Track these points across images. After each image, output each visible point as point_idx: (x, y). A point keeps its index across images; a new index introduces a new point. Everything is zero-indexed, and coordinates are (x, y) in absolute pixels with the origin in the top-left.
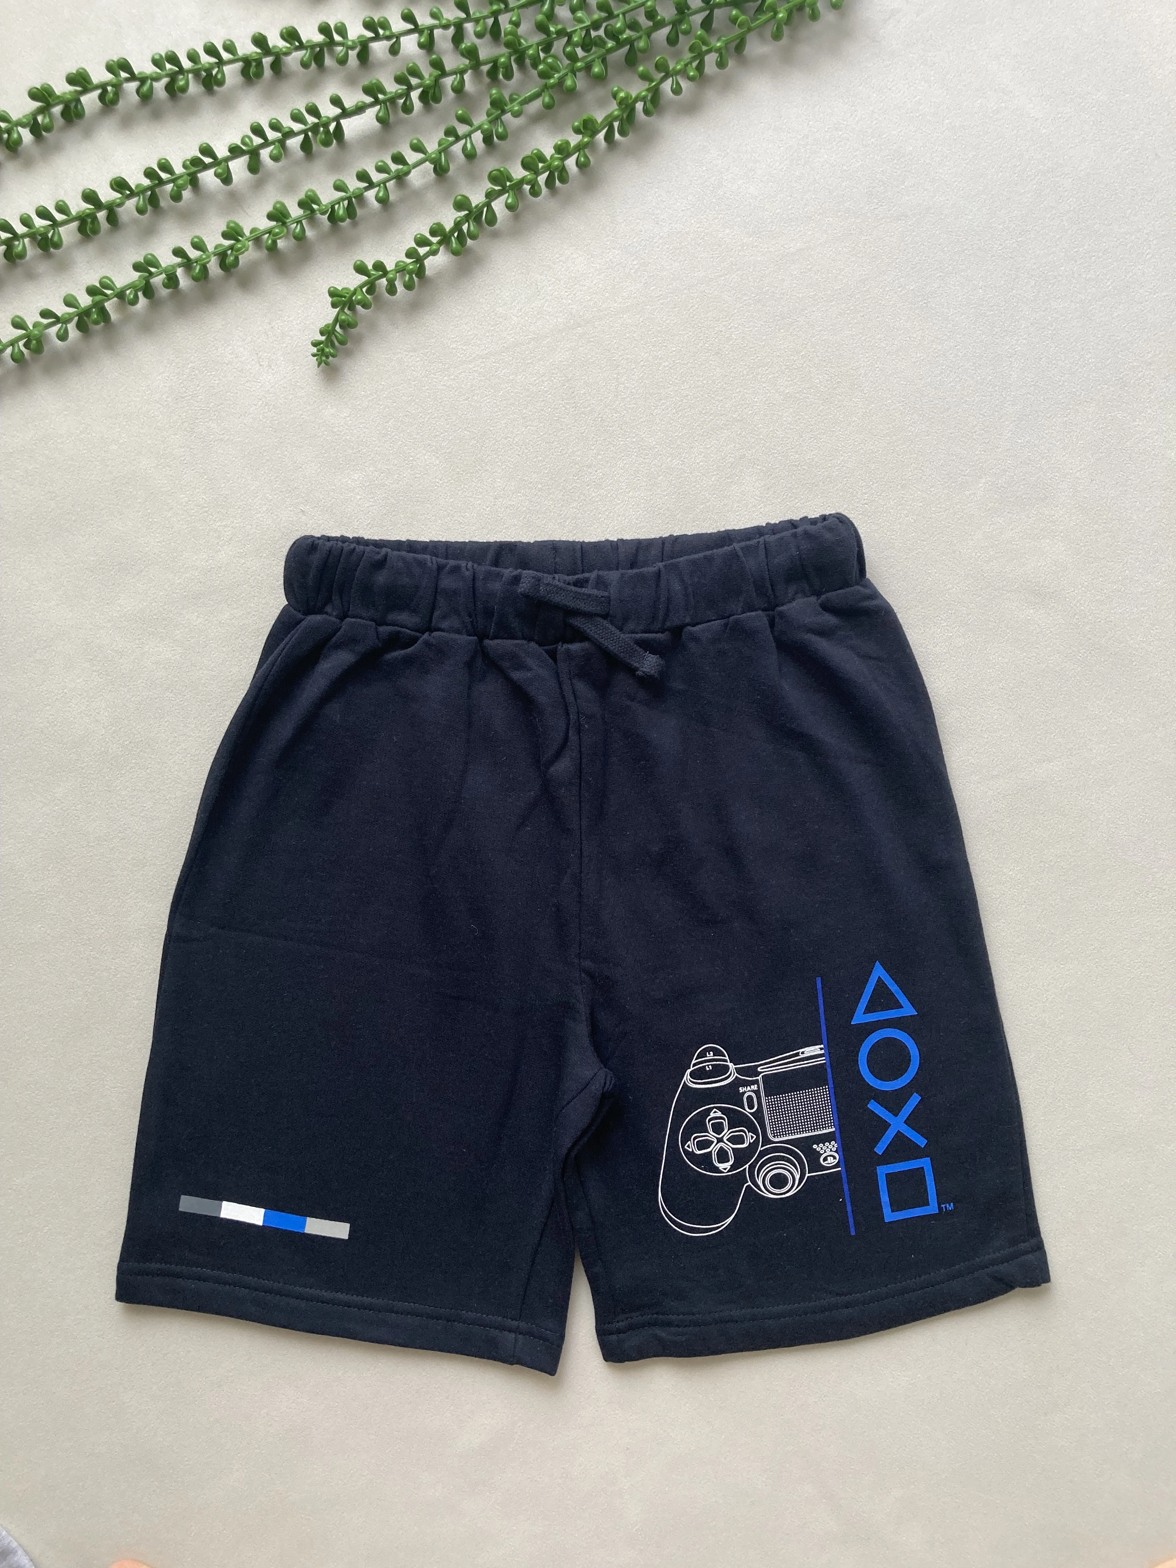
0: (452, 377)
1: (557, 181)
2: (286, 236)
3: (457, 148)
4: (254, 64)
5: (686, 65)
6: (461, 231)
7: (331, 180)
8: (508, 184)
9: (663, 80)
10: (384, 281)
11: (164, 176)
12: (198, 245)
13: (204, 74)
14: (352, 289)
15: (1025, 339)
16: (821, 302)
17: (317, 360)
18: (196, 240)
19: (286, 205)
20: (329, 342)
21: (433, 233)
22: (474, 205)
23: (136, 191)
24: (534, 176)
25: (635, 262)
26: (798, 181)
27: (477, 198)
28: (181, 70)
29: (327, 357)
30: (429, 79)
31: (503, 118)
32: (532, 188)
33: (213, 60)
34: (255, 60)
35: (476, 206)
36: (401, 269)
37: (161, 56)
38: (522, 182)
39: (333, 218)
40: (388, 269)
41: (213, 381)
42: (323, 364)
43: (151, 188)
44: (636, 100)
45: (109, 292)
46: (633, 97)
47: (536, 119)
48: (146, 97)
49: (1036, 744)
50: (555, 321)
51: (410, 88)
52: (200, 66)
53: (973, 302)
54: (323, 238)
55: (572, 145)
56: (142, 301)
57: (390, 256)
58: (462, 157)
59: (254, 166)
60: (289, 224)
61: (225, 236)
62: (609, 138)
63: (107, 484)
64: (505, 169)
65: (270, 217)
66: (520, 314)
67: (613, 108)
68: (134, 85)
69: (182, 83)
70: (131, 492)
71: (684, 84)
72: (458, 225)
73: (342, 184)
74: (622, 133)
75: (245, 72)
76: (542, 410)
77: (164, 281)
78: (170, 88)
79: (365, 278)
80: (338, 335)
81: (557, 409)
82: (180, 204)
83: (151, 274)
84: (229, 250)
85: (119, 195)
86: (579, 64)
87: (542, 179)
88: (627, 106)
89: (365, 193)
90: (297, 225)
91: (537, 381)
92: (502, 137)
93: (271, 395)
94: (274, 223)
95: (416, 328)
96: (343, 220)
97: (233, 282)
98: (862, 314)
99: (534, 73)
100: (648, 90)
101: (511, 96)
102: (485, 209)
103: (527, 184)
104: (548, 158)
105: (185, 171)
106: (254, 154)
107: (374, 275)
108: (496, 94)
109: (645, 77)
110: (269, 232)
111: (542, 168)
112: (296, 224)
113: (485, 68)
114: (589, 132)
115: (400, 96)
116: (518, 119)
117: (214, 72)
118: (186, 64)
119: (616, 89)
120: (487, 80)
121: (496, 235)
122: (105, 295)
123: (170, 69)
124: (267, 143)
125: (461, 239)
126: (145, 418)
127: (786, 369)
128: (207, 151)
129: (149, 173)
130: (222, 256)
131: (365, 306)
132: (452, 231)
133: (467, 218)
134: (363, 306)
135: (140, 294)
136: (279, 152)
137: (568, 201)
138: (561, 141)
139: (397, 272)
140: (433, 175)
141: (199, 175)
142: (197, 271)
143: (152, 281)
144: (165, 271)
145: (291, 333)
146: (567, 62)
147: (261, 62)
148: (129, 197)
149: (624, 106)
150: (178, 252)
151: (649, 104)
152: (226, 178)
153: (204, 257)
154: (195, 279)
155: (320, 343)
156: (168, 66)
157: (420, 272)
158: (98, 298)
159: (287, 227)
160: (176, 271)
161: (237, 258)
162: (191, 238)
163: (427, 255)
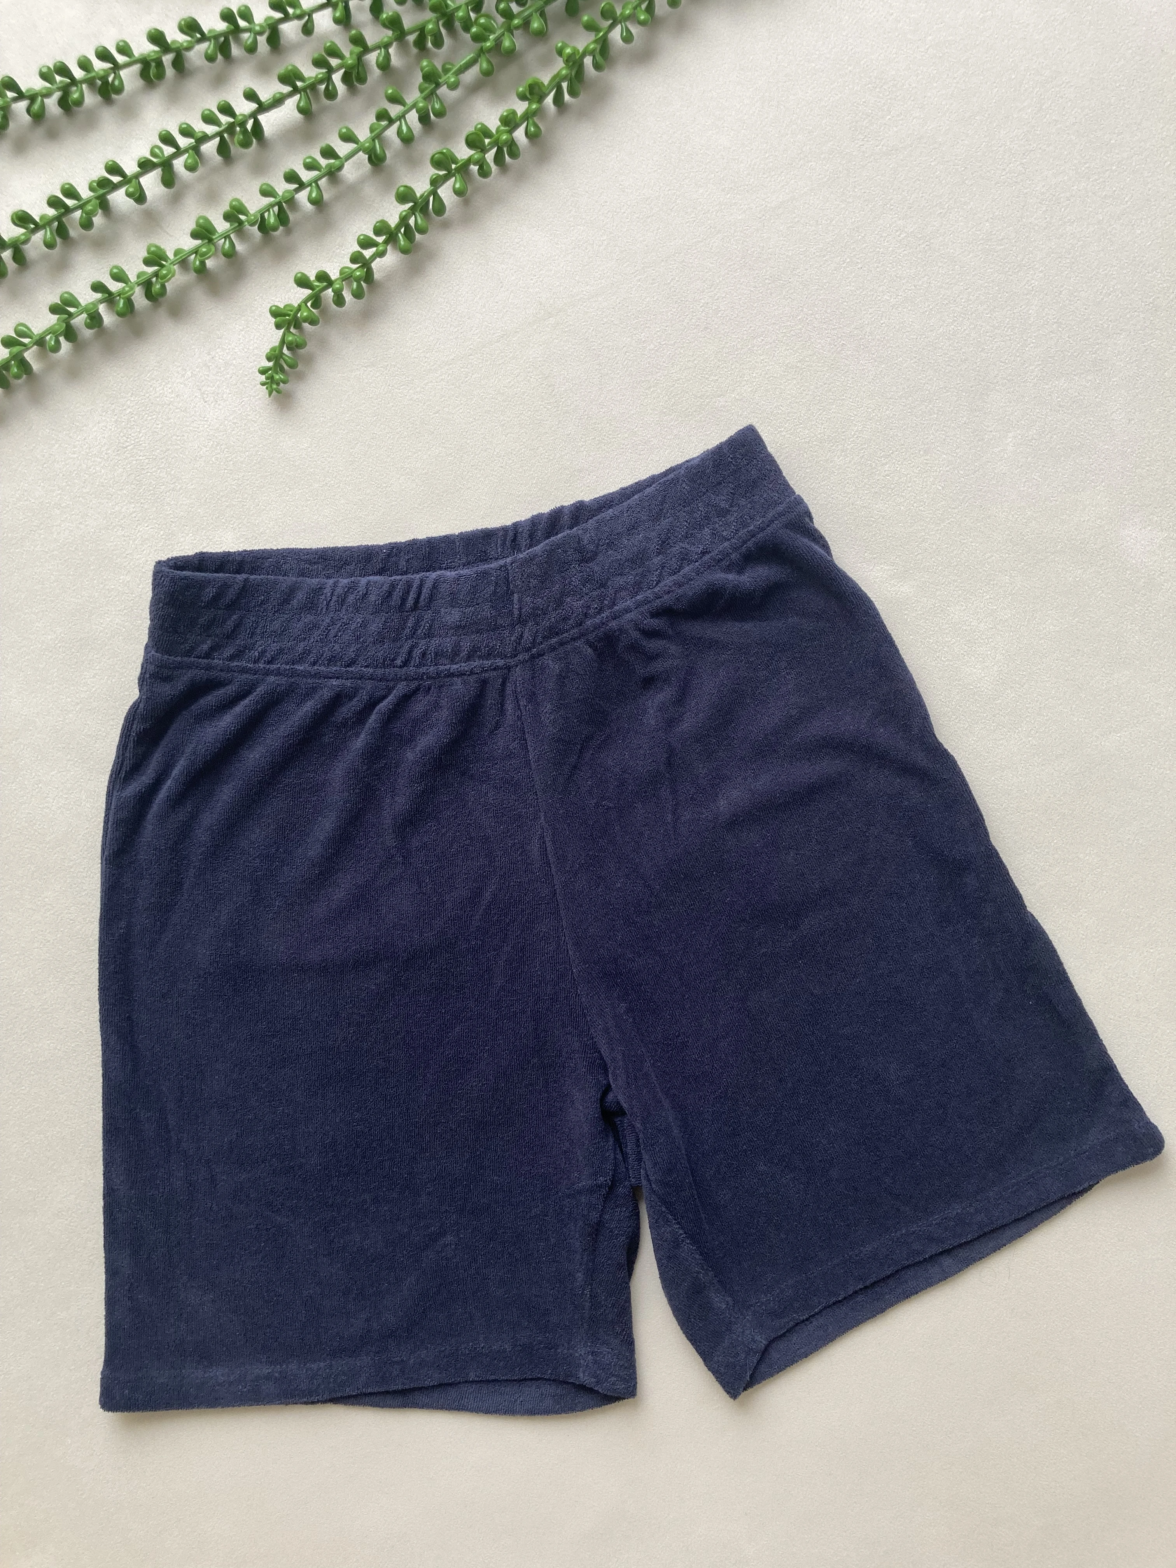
0: (418, 389)
1: (506, 156)
2: (215, 254)
3: (391, 133)
4: (153, 64)
5: (635, 8)
6: (408, 227)
7: (256, 185)
8: (453, 166)
9: (612, 27)
10: (330, 292)
11: (70, 202)
12: (120, 276)
13: (99, 82)
14: (296, 305)
15: (1041, 272)
16: (814, 258)
17: (267, 388)
18: (115, 271)
19: (210, 219)
20: (278, 367)
21: (377, 232)
22: (418, 195)
23: (41, 223)
24: (482, 154)
25: (605, 238)
26: (773, 125)
27: (421, 187)
28: (74, 81)
29: (278, 384)
30: (351, 58)
31: (438, 92)
32: (481, 168)
33: (108, 66)
34: (153, 60)
35: (422, 196)
36: (346, 277)
37: (49, 68)
38: (469, 161)
39: (263, 226)
40: (333, 278)
41: (155, 425)
42: (274, 392)
43: (58, 218)
44: (584, 55)
45: (26, 341)
46: (581, 51)
47: (475, 88)
48: (38, 117)
49: (1100, 715)
50: (523, 313)
51: (331, 70)
52: (93, 74)
53: (981, 237)
54: (256, 250)
55: (519, 114)
56: (65, 345)
57: (333, 262)
58: (397, 141)
59: (169, 180)
60: (215, 241)
61: (147, 262)
62: (558, 100)
63: (55, 552)
64: (447, 149)
65: (195, 235)
66: (484, 310)
67: (559, 66)
68: (23, 105)
69: (76, 96)
70: (82, 559)
71: (634, 30)
72: (404, 220)
73: (270, 189)
74: (573, 93)
75: (144, 74)
76: (521, 414)
77: (86, 320)
78: (63, 103)
79: (308, 292)
80: (287, 358)
81: (537, 411)
82: (92, 231)
83: (70, 315)
84: (153, 278)
85: (23, 231)
86: (516, 21)
87: (490, 156)
88: (575, 63)
89: (297, 196)
90: (225, 240)
91: (513, 383)
92: (440, 114)
93: (222, 433)
94: (198, 242)
95: (371, 339)
96: (275, 229)
97: (162, 312)
98: (860, 266)
99: (467, 36)
100: (596, 41)
101: (443, 66)
102: (431, 198)
103: (475, 164)
104: (494, 131)
105: (92, 194)
106: (167, 165)
107: (318, 286)
108: (427, 66)
109: (591, 27)
110: (196, 251)
111: (489, 143)
112: (223, 240)
113: (411, 38)
114: (536, 98)
115: (321, 81)
116: (454, 92)
117: (110, 79)
118: (78, 74)
119: (560, 45)
120: (415, 51)
121: (446, 225)
122: (24, 345)
123: (61, 82)
124: (179, 152)
125: (409, 234)
126: (87, 476)
127: (783, 337)
128: (114, 169)
129: (53, 202)
130: (147, 285)
131: (313, 322)
132: (398, 227)
133: (413, 210)
134: (310, 324)
135: (62, 339)
136: (195, 159)
137: (521, 177)
138: (507, 111)
139: (343, 281)
140: (369, 166)
141: (108, 197)
142: (121, 305)
143: (72, 322)
144: (85, 310)
145: (234, 361)
146: (501, 20)
147: (162, 61)
148: (34, 231)
149: (571, 64)
150: (98, 287)
151: (598, 57)
152: (139, 197)
153: (127, 289)
154: (120, 315)
155: (269, 369)
156: (58, 78)
157: (369, 277)
158: (16, 349)
159: (214, 245)
160: (98, 309)
161: (163, 287)
162: (109, 269)
163: (374, 257)
